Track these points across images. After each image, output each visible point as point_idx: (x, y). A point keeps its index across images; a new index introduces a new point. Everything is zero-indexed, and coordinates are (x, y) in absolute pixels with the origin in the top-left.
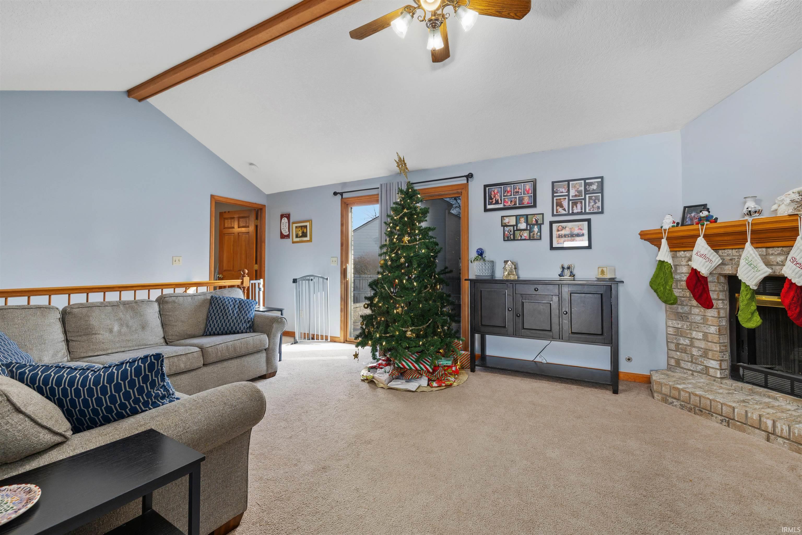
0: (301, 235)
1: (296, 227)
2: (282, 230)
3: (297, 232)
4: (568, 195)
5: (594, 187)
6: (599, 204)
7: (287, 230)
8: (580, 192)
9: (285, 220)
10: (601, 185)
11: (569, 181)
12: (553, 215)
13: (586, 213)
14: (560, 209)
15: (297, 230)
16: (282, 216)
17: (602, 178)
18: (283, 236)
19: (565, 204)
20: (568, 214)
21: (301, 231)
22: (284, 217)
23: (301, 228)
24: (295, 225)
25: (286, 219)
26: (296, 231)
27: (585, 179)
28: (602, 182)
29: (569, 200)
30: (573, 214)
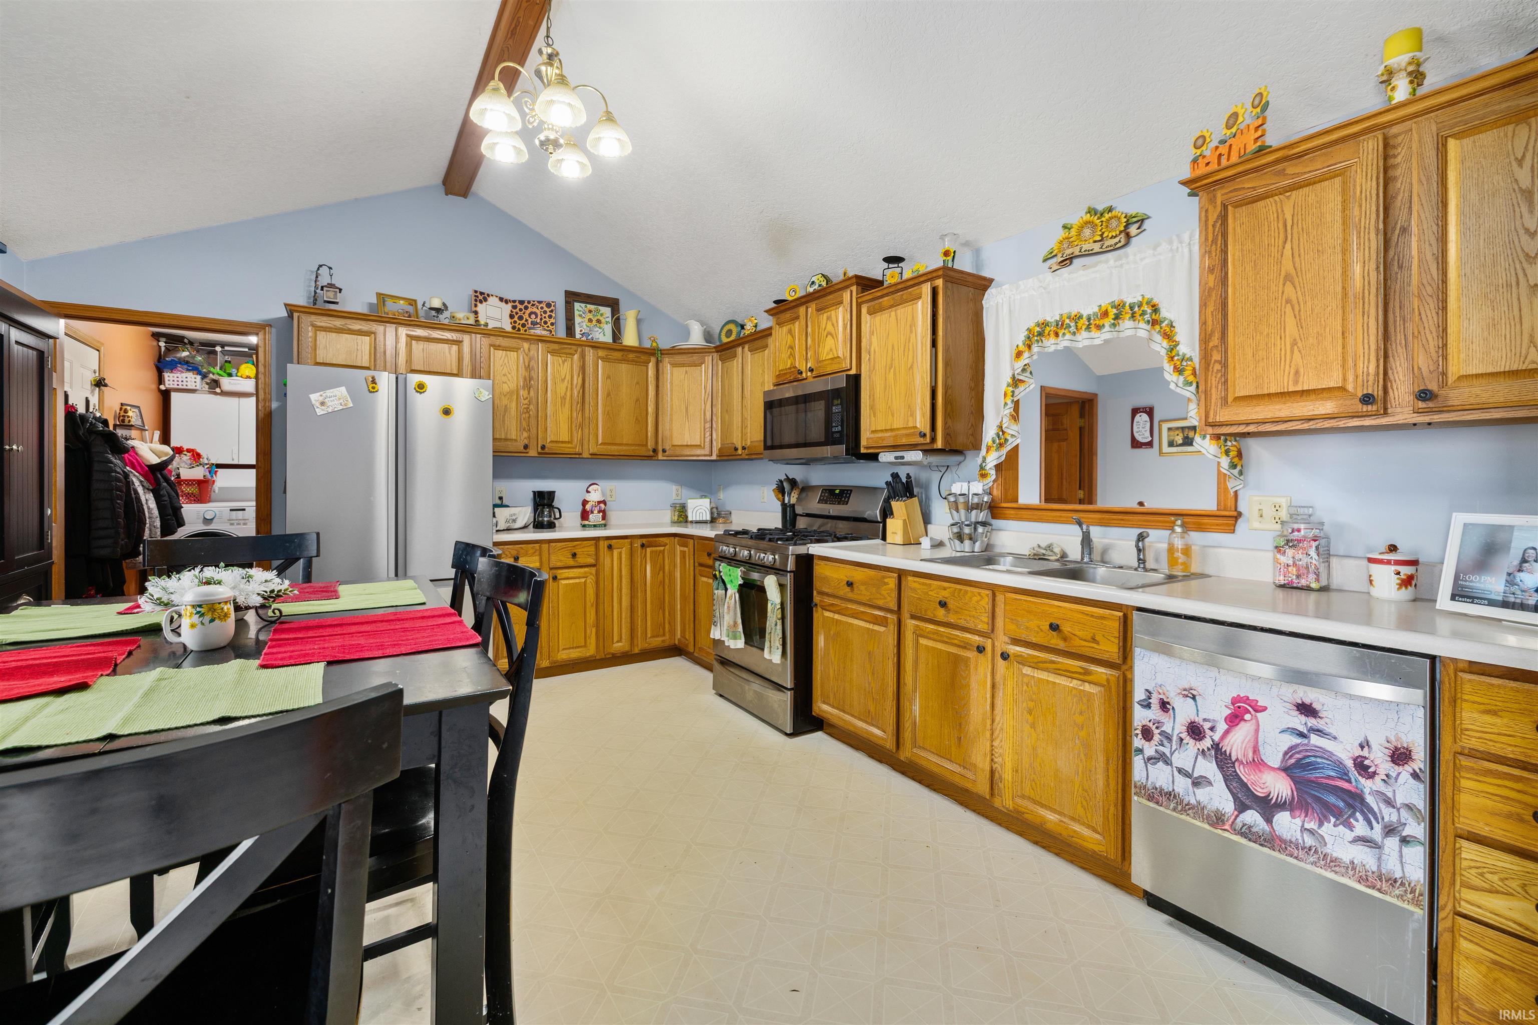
0: (1180, 442)
1: (1169, 429)
2: (1136, 435)
3: (1172, 438)
7: (1148, 434)
9: (1142, 418)
15: (1172, 433)
16: (1135, 412)
18: (1136, 444)
21: (1181, 435)
22: (1141, 412)
23: (1180, 430)
24: (1165, 426)
25: (1145, 417)
26: (1169, 436)
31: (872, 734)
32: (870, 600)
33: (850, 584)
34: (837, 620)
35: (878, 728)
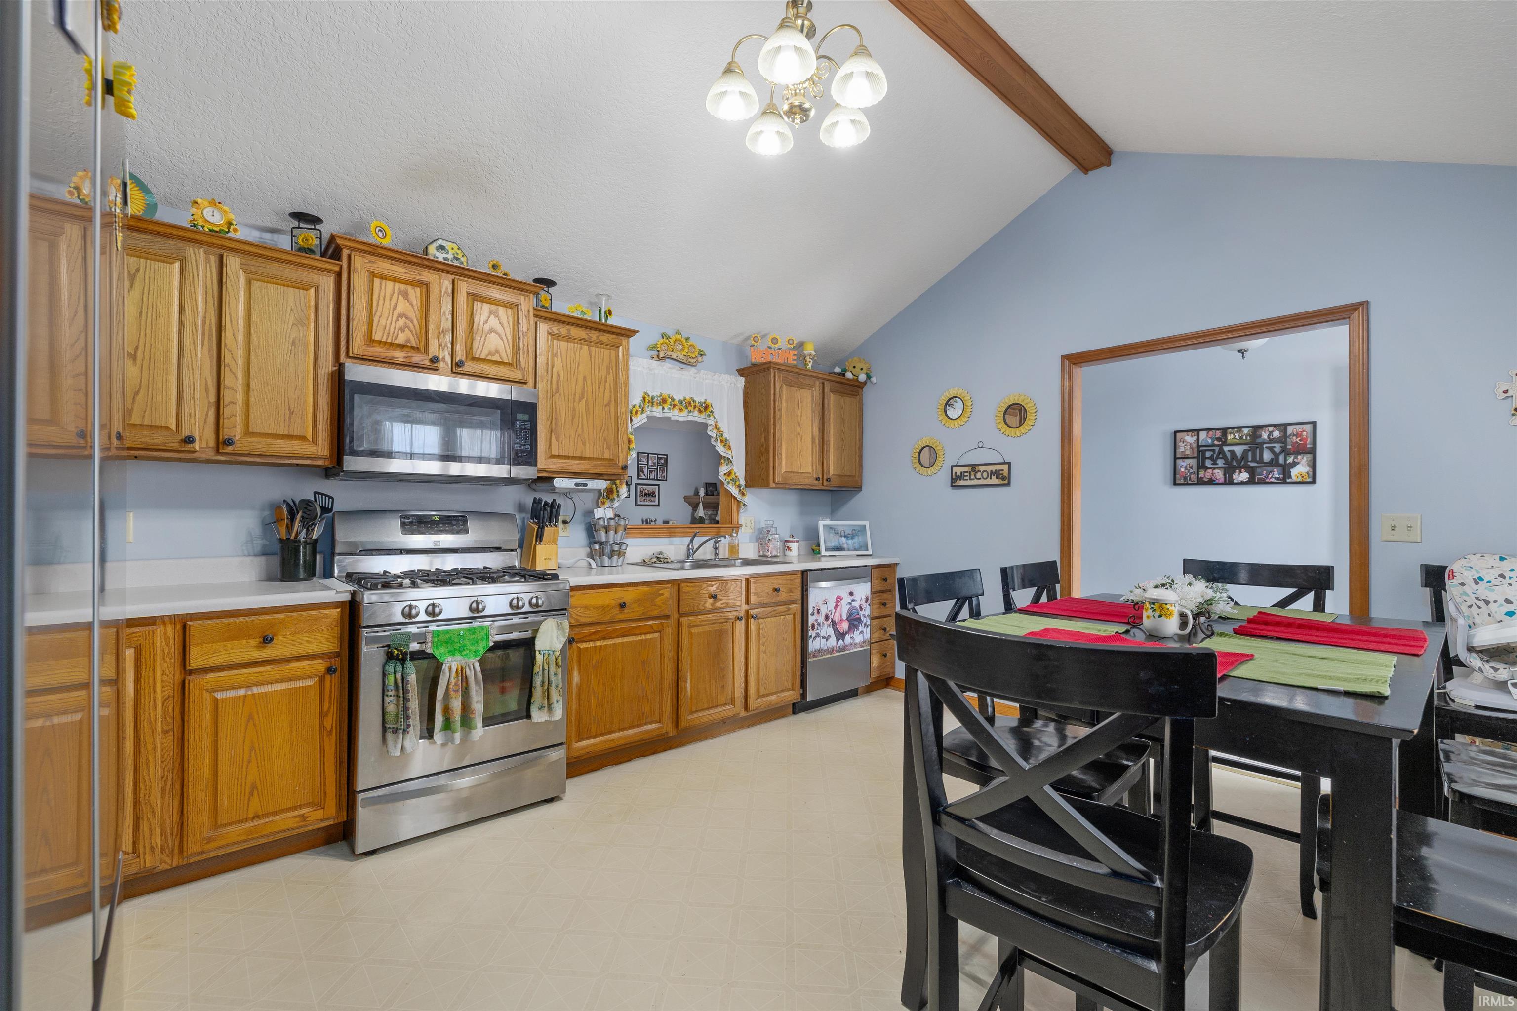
4: (648, 464)
5: (662, 461)
6: (665, 474)
8: (654, 463)
10: (666, 460)
11: (648, 454)
12: (638, 478)
13: (657, 480)
14: (642, 475)
17: (667, 455)
19: (645, 471)
20: (647, 479)
27: (658, 454)
28: (667, 458)
29: (648, 468)
30: (650, 479)
31: (647, 732)
32: (643, 614)
33: (623, 606)
34: (601, 646)
35: (651, 723)
